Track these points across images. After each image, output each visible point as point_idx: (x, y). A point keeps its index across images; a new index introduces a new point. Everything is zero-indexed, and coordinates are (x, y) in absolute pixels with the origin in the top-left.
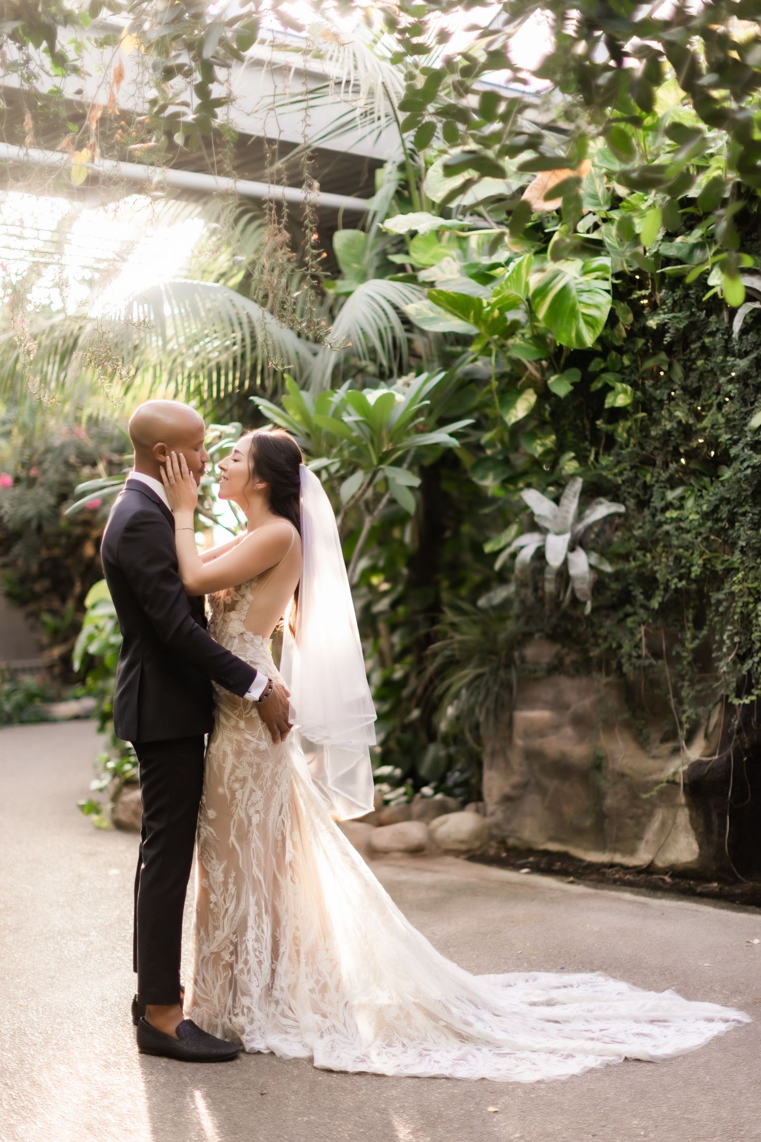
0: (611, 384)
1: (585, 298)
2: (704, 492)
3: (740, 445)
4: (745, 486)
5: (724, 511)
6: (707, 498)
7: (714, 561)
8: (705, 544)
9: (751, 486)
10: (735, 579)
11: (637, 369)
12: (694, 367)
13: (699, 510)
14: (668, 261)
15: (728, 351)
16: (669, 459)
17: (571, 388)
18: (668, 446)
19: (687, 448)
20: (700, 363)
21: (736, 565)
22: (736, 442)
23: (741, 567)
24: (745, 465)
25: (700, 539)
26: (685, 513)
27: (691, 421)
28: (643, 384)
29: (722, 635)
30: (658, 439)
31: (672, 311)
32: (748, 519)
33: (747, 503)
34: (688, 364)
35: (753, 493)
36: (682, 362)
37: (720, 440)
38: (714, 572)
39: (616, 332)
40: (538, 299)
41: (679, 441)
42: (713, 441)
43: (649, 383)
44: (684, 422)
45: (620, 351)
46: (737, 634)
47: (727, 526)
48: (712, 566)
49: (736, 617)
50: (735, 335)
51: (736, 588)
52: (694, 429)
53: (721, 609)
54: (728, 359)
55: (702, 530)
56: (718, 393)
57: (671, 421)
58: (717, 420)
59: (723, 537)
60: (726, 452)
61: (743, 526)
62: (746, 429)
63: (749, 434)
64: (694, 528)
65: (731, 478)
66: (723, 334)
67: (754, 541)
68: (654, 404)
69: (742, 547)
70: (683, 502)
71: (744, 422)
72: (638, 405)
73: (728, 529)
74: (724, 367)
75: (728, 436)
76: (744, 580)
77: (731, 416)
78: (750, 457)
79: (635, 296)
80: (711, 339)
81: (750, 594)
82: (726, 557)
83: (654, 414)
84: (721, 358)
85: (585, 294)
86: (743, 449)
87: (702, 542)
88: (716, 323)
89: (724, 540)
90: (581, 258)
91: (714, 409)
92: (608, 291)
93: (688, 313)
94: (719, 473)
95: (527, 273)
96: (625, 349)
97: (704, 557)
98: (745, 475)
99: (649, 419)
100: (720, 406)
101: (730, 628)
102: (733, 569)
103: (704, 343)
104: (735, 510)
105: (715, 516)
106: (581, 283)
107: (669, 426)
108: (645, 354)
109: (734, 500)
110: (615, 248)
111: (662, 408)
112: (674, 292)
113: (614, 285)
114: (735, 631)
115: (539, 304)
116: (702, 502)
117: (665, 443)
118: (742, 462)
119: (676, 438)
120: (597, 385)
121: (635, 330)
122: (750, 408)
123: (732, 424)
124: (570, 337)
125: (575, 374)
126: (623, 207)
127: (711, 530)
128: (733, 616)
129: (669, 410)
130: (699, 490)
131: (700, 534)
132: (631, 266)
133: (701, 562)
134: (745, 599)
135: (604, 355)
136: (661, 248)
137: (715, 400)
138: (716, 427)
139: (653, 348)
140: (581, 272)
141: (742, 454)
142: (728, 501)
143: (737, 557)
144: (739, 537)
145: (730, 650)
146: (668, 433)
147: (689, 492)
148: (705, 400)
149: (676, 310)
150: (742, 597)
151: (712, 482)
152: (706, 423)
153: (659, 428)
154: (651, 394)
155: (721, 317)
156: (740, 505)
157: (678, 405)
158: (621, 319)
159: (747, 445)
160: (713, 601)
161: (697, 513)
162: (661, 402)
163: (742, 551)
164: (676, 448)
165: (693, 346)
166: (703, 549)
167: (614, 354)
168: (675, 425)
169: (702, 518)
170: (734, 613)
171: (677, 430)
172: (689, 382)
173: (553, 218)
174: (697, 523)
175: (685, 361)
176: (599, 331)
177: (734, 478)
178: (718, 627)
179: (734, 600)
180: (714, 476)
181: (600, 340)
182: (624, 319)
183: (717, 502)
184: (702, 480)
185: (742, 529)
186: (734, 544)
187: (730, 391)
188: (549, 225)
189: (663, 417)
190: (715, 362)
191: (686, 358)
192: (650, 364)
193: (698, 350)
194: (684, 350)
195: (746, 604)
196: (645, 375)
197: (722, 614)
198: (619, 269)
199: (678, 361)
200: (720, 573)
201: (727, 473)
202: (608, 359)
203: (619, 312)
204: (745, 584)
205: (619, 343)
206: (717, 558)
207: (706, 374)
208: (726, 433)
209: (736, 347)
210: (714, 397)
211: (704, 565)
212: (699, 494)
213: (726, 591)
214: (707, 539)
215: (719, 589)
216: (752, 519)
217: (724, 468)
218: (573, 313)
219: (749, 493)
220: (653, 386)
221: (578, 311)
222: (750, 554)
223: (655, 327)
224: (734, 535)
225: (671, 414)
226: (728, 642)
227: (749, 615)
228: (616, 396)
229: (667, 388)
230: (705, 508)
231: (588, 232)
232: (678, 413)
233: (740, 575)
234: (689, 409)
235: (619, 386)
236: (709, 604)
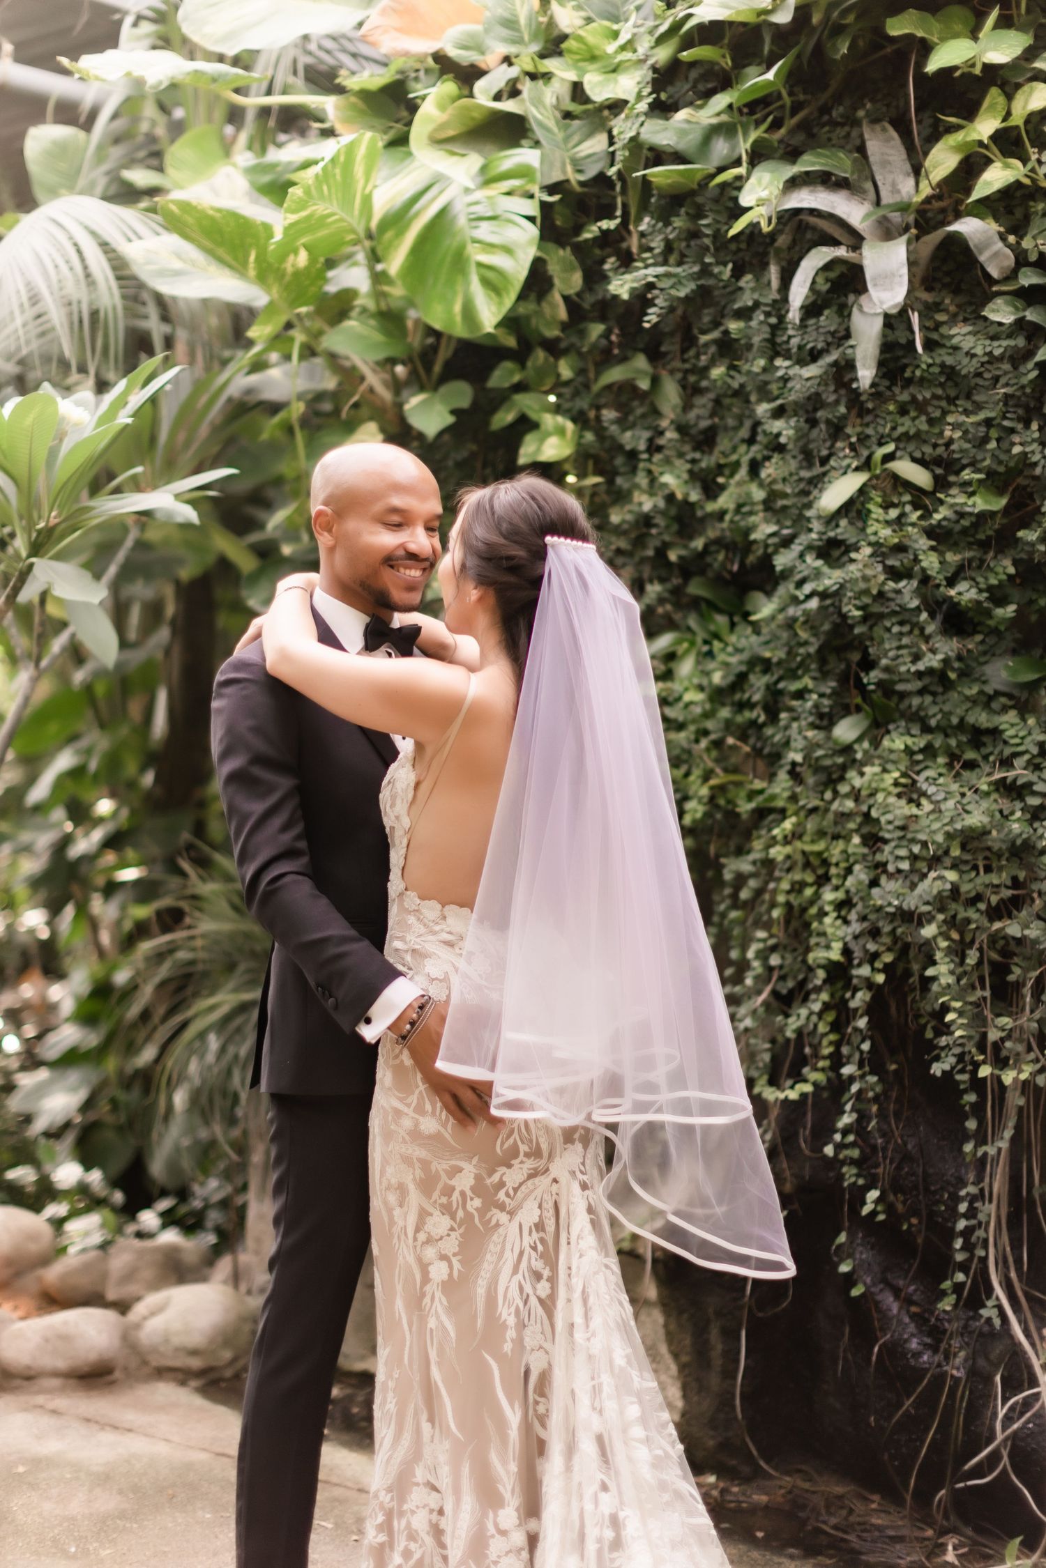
0: (533, 416)
1: (484, 231)
2: (717, 645)
3: (796, 548)
4: (803, 635)
5: (758, 684)
6: (722, 657)
7: (732, 791)
8: (714, 753)
9: (815, 635)
10: (776, 832)
11: (587, 386)
12: (704, 384)
13: (705, 682)
14: (658, 156)
15: (774, 349)
16: (646, 575)
17: (450, 420)
18: (644, 546)
19: (683, 552)
20: (717, 372)
21: (780, 803)
22: (787, 542)
23: (791, 808)
24: (807, 588)
25: (704, 743)
26: (676, 686)
27: (694, 496)
28: (598, 419)
29: (744, 949)
30: (625, 533)
31: (665, 263)
32: (809, 704)
33: (807, 670)
34: (692, 379)
35: (819, 651)
36: (679, 375)
37: (753, 537)
38: (732, 815)
39: (545, 307)
40: (389, 235)
41: (667, 538)
42: (739, 539)
43: (609, 415)
44: (679, 496)
45: (554, 349)
46: (773, 949)
47: (762, 718)
48: (729, 802)
49: (776, 913)
50: (794, 315)
51: (778, 853)
52: (699, 513)
53: (744, 895)
54: (779, 362)
55: (709, 724)
56: (751, 441)
57: (652, 494)
58: (748, 495)
59: (752, 741)
60: (767, 561)
61: (796, 719)
62: (809, 513)
63: (816, 526)
64: (694, 721)
65: (773, 618)
66: (768, 314)
67: (820, 753)
68: (619, 461)
69: (794, 764)
70: (673, 665)
71: (805, 500)
72: (584, 460)
73: (764, 725)
74: (766, 383)
75: (772, 528)
76: (796, 835)
77: (778, 487)
78: (818, 574)
79: (587, 235)
80: (741, 324)
81: (807, 865)
82: (758, 784)
83: (619, 480)
84: (762, 362)
85: (484, 225)
86: (802, 556)
87: (708, 750)
88: (753, 290)
89: (754, 748)
90: (480, 152)
91: (743, 472)
92: (531, 219)
93: (696, 269)
94: (749, 608)
95: (368, 175)
96: (563, 345)
97: (713, 782)
98: (805, 613)
99: (608, 492)
100: (755, 468)
101: (761, 934)
102: (772, 810)
103: (726, 332)
104: (781, 685)
105: (737, 697)
106: (477, 203)
107: (647, 506)
108: (605, 358)
109: (780, 663)
110: (548, 130)
111: (634, 470)
112: (667, 223)
113: (544, 206)
114: (772, 942)
115: (390, 246)
116: (711, 665)
117: (640, 542)
118: (800, 584)
119: (661, 531)
120: (504, 418)
121: (586, 306)
122: (818, 470)
123: (780, 503)
124: (449, 311)
125: (461, 394)
126: (570, 51)
127: (728, 725)
128: (769, 911)
129: (650, 472)
130: (706, 642)
131: (706, 733)
132: (580, 171)
133: (704, 791)
134: (797, 876)
135: (520, 356)
136: (643, 130)
137: (745, 455)
138: (745, 509)
139: (620, 345)
140: (480, 180)
141: (800, 567)
142: (767, 666)
143: (781, 785)
144: (787, 743)
145: (762, 980)
146: (646, 521)
147: (685, 645)
148: (724, 454)
149: (672, 260)
150: (789, 870)
151: (733, 625)
152: (725, 501)
153: (628, 507)
154: (612, 438)
155: (765, 280)
156: (793, 675)
157: (668, 461)
158: (557, 281)
159: (810, 548)
160: (728, 876)
161: (701, 688)
162: (633, 455)
163: (794, 773)
164: (661, 553)
165: (704, 339)
166: (710, 764)
167: (540, 355)
168: (661, 504)
169: (711, 699)
170: (773, 905)
171: (663, 513)
172: (692, 415)
173: (427, 71)
174: (698, 710)
175: (686, 372)
176: (510, 299)
177: (781, 617)
178: (736, 931)
179: (771, 877)
180: (740, 614)
181: (510, 322)
182: (566, 281)
183: (743, 668)
184: (713, 621)
185: (795, 725)
186: (775, 758)
187: (778, 435)
188: (419, 86)
189: (637, 486)
190: (749, 372)
191: (687, 366)
192: (615, 374)
193: (713, 349)
194: (684, 351)
195: (797, 888)
196: (603, 401)
197: (748, 906)
198: (556, 177)
199: (672, 372)
200: (744, 817)
201: (765, 608)
202: (529, 364)
203: (553, 268)
204: (799, 845)
205: (553, 333)
206: (738, 784)
207: (727, 401)
208: (767, 521)
209: (795, 342)
210: (743, 448)
211: (712, 799)
212: (705, 648)
213: (755, 856)
214: (718, 744)
215: (740, 851)
216: (816, 706)
217: (759, 597)
218: (459, 262)
219: (812, 650)
220: (618, 421)
221: (468, 259)
222: (811, 780)
223: (625, 296)
224: (777, 738)
225: (653, 480)
226: (756, 964)
227: (804, 910)
228: (542, 440)
229: (648, 428)
230: (717, 678)
231: (497, 97)
232: (668, 479)
233: (788, 825)
234: (690, 472)
235: (549, 420)
236: (721, 883)
